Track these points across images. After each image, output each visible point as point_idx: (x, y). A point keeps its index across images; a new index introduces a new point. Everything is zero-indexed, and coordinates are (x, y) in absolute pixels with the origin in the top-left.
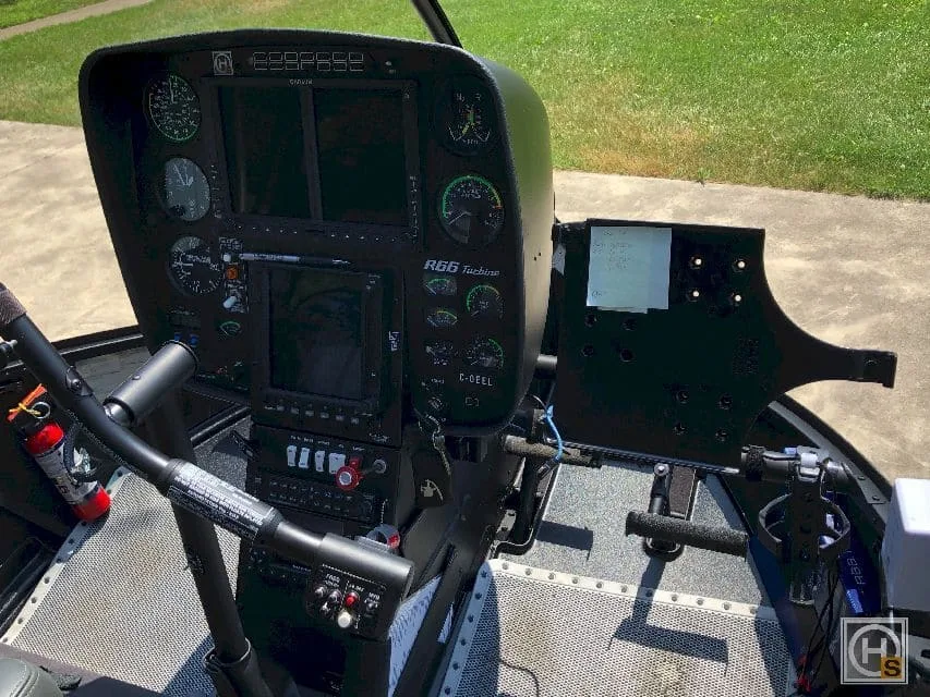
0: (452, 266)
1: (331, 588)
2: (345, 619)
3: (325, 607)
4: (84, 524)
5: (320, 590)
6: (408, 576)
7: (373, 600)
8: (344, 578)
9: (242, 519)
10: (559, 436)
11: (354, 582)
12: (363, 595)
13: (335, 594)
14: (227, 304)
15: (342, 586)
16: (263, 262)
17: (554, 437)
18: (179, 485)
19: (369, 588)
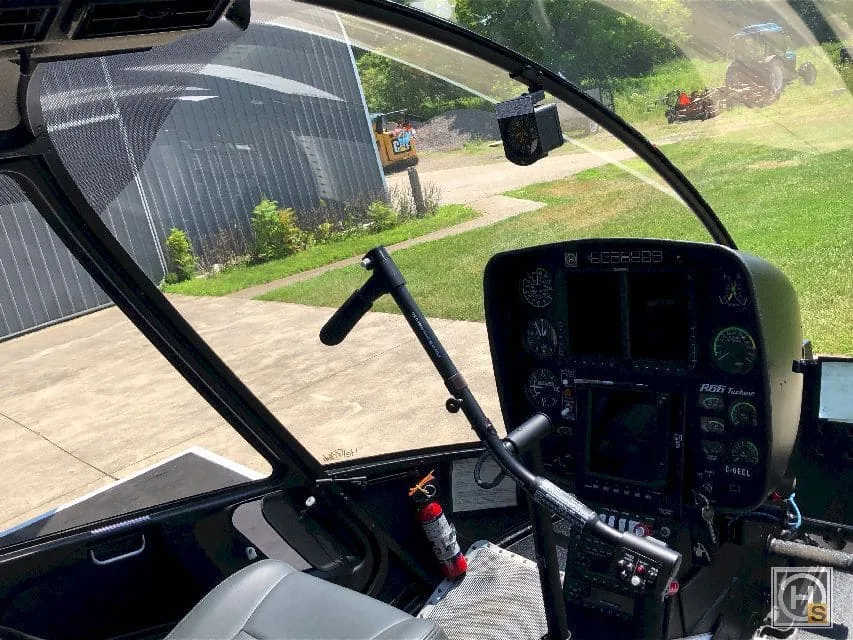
0: (720, 388)
1: (628, 562)
2: (636, 580)
3: (624, 573)
4: (448, 580)
5: (621, 562)
6: (677, 561)
7: (654, 572)
8: (636, 558)
9: (576, 514)
10: (799, 513)
11: (643, 560)
12: (647, 568)
13: (630, 565)
14: (564, 412)
15: (634, 562)
16: (589, 384)
17: (795, 513)
18: (542, 491)
19: (652, 564)
